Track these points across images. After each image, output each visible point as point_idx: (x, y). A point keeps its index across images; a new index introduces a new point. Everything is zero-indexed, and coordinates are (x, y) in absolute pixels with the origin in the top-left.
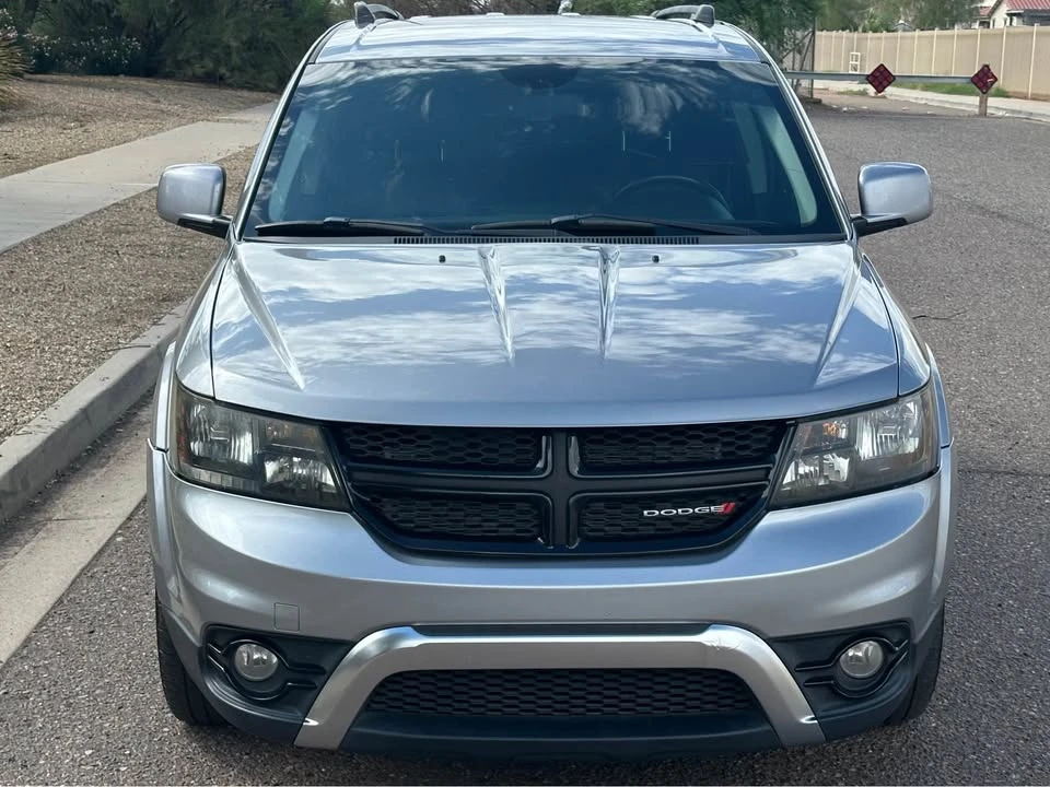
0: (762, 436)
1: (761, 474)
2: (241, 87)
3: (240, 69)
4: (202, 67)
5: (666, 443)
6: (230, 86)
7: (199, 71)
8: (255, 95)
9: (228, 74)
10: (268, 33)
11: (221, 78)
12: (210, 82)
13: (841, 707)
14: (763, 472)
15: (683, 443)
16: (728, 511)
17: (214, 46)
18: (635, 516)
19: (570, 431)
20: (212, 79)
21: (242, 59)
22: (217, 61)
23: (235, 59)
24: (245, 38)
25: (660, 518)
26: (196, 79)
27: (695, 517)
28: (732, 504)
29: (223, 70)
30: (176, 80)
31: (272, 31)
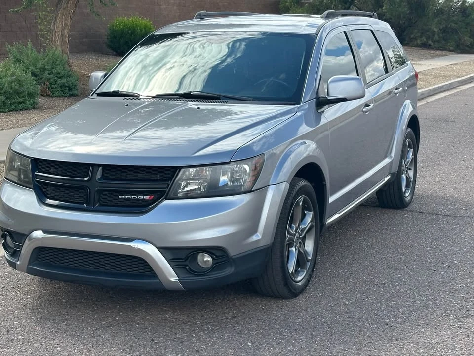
0: (169, 172)
1: (166, 186)
2: (438, 49)
3: (438, 41)
4: (421, 41)
5: (132, 172)
6: (433, 49)
7: (419, 42)
8: (444, 53)
9: (432, 44)
10: (453, 25)
11: (430, 45)
12: (424, 47)
13: (192, 277)
14: (167, 185)
15: (138, 172)
16: (151, 198)
17: (428, 31)
18: (117, 198)
19: (99, 165)
20: (425, 46)
21: (439, 37)
22: (428, 38)
23: (436, 37)
24: (441, 27)
25: (125, 199)
26: (417, 46)
27: (138, 200)
28: (153, 196)
29: (430, 42)
30: (409, 46)
31: (456, 24)
